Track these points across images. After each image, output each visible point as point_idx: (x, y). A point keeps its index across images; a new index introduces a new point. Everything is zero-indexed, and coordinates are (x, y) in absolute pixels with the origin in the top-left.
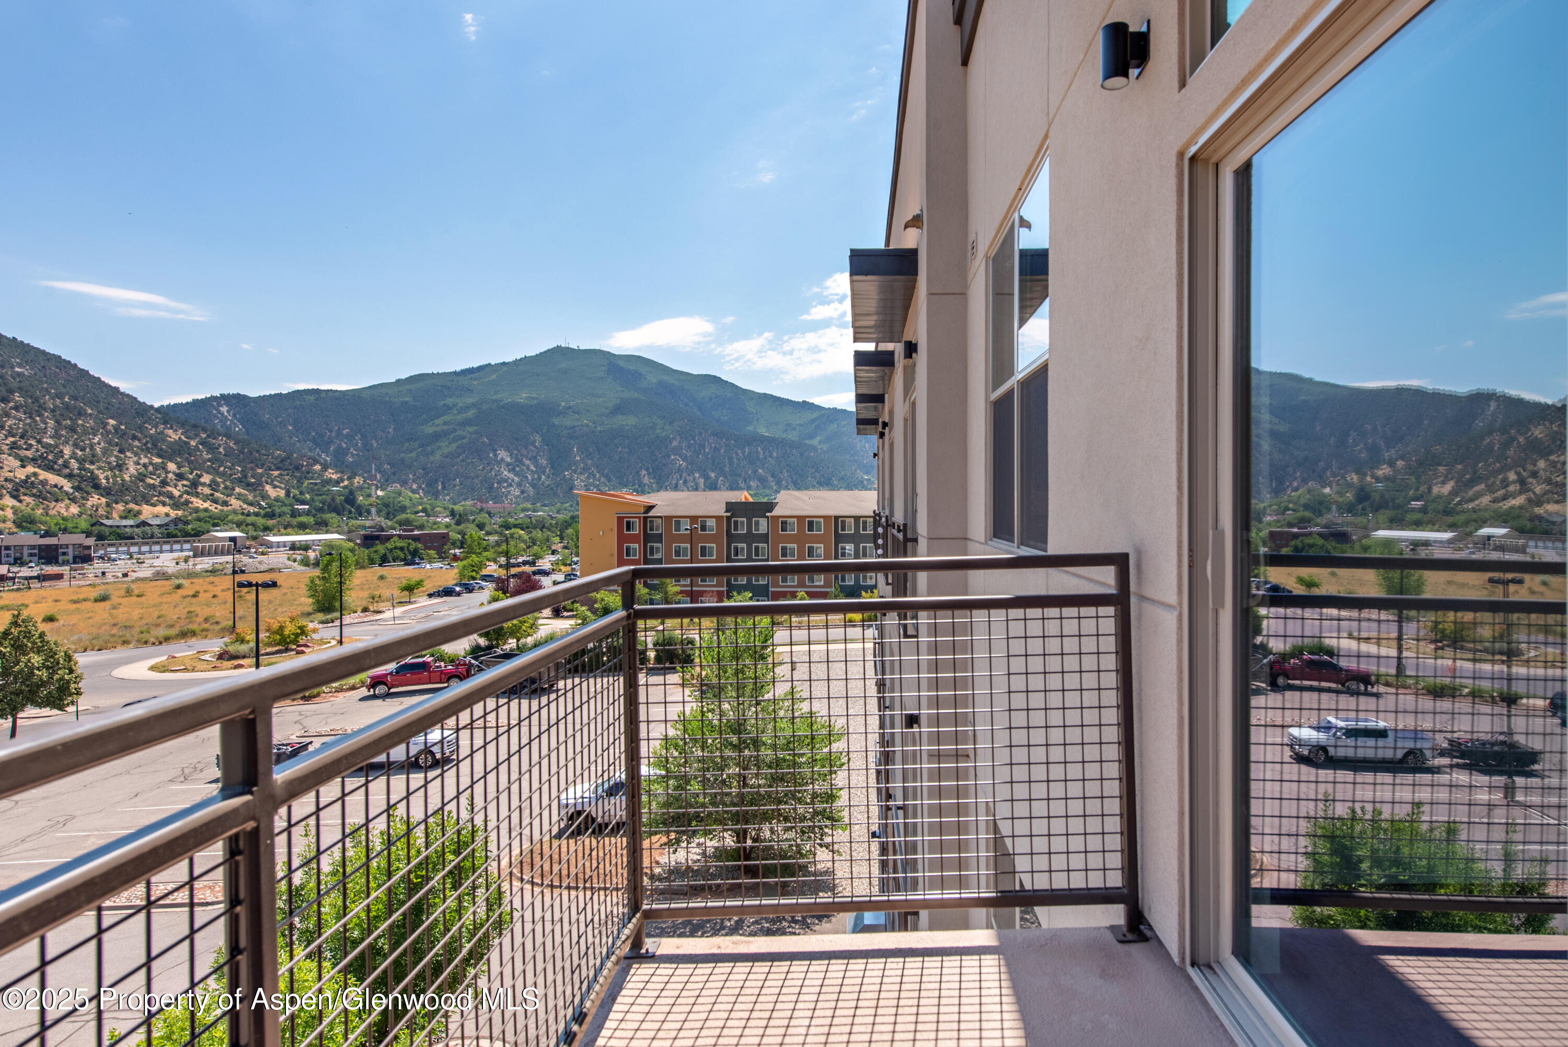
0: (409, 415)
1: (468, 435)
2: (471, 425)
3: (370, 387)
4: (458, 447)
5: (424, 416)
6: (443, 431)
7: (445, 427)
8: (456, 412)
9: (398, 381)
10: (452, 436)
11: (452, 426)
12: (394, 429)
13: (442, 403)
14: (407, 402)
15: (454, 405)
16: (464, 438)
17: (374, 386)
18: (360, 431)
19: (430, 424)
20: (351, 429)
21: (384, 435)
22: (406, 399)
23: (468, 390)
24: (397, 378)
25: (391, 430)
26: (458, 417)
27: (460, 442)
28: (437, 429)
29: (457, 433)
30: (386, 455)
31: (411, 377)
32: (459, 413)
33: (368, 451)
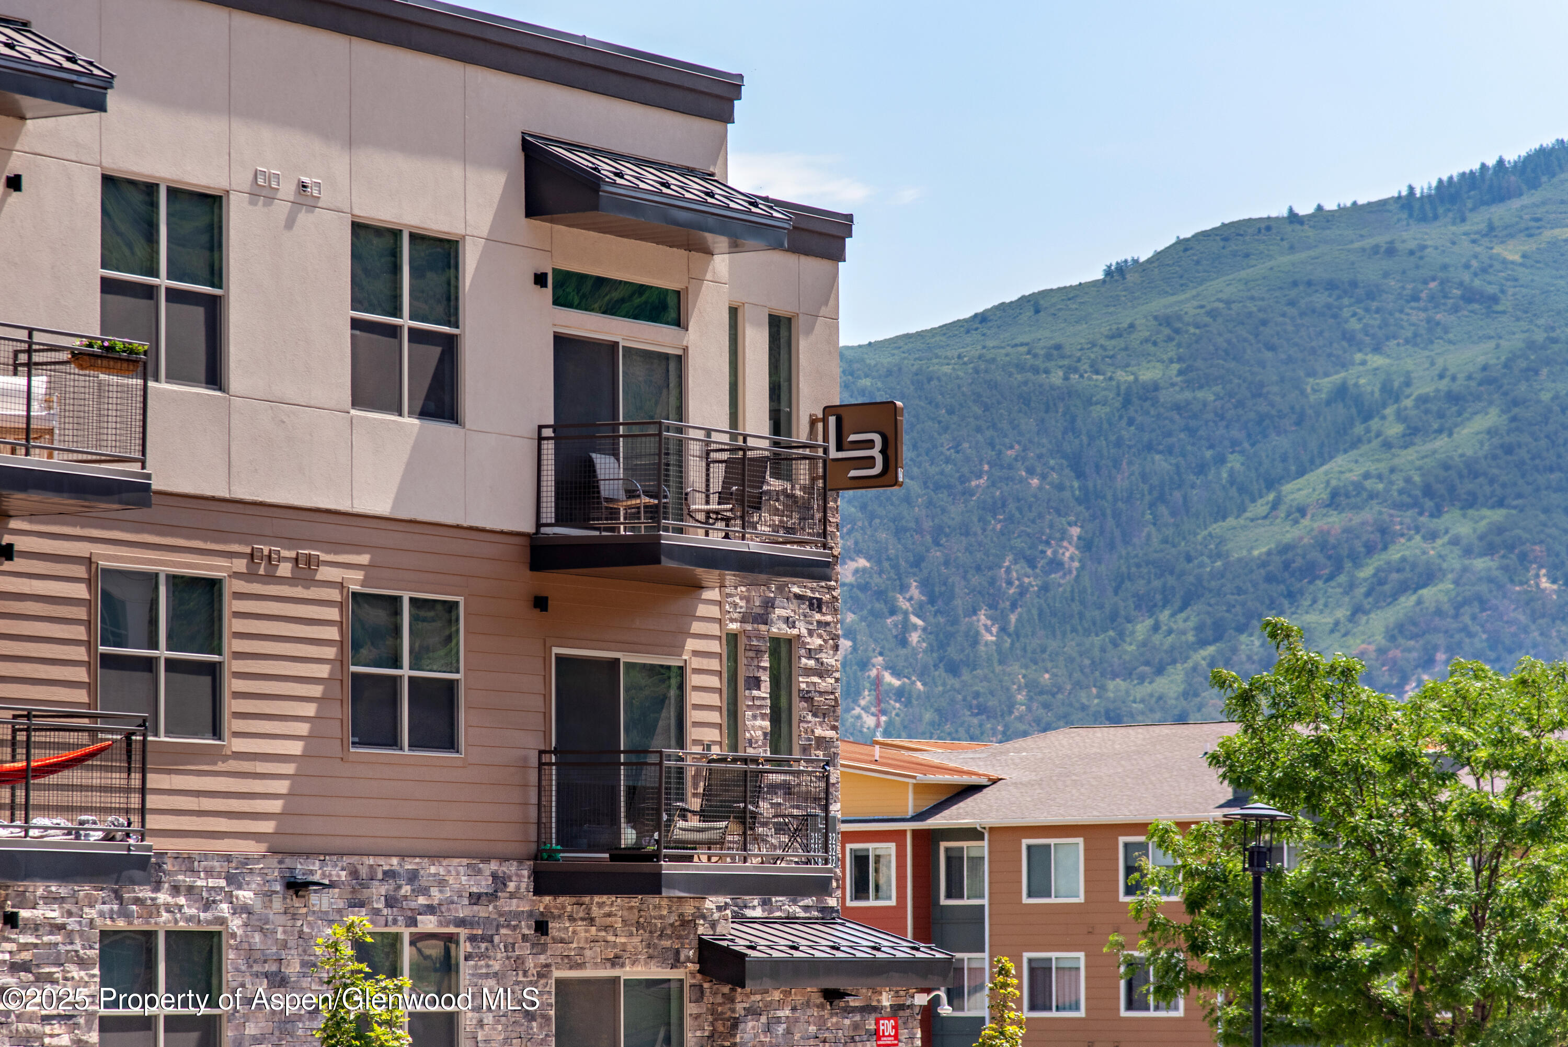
0: (1161, 464)
1: (1454, 561)
2: (1471, 502)
3: (982, 318)
4: (1396, 633)
5: (1235, 462)
6: (1322, 543)
7: (1335, 521)
8: (1394, 430)
9: (1116, 273)
10: (1366, 573)
11: (1368, 515)
12: (1086, 545)
13: (1327, 383)
14: (1150, 392)
15: (1391, 393)
16: (1429, 577)
17: (1002, 307)
18: (918, 562)
19: (1260, 508)
20: (877, 557)
21: (1033, 583)
22: (1149, 373)
23: (1471, 296)
24: (1114, 259)
25: (1069, 553)
26: (1408, 457)
27: (1407, 602)
28: (1290, 534)
29: (1395, 554)
30: (1032, 687)
31: (1183, 245)
32: (1413, 433)
33: (953, 669)
